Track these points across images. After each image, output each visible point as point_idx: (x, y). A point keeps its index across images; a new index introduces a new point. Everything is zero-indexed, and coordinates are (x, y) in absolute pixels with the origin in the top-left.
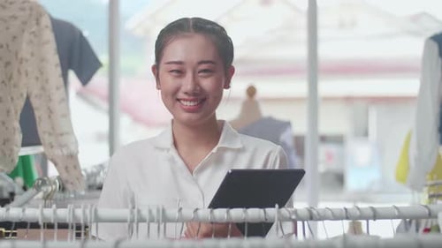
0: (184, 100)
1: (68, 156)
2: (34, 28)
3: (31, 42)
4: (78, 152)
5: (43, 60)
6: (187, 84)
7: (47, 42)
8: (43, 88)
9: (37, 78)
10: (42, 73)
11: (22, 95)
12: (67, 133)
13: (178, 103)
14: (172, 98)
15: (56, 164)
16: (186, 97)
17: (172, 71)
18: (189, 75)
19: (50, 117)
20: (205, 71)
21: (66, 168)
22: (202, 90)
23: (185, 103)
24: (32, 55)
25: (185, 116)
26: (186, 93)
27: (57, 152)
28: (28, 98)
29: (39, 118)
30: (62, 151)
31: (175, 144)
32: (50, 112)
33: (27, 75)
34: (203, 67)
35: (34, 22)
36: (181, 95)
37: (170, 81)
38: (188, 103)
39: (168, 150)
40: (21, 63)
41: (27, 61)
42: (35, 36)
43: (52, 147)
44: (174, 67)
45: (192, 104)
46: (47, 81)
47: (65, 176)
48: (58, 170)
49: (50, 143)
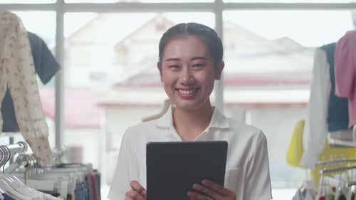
0: (182, 89)
1: (40, 138)
2: (14, 34)
3: (11, 45)
4: (48, 135)
5: (20, 60)
6: (183, 76)
7: (24, 46)
8: (21, 83)
9: (16, 75)
10: (20, 71)
11: (3, 89)
12: (40, 120)
13: (177, 92)
14: (172, 88)
15: (31, 145)
16: (183, 87)
17: (171, 67)
18: (185, 69)
19: (26, 106)
20: (197, 65)
21: (39, 148)
22: (195, 81)
23: (182, 92)
24: (12, 56)
25: (183, 102)
26: (182, 84)
27: (31, 135)
28: (8, 91)
29: (18, 107)
30: (35, 133)
31: (174, 125)
32: (26, 102)
33: (8, 72)
34: (196, 62)
35: (14, 29)
36: (178, 85)
37: (171, 75)
38: (185, 92)
39: (169, 128)
40: (3, 62)
41: (8, 60)
42: (15, 41)
43: (27, 130)
44: (173, 63)
45: (188, 92)
46: (23, 77)
47: (38, 154)
48: (33, 150)
49: (26, 128)
